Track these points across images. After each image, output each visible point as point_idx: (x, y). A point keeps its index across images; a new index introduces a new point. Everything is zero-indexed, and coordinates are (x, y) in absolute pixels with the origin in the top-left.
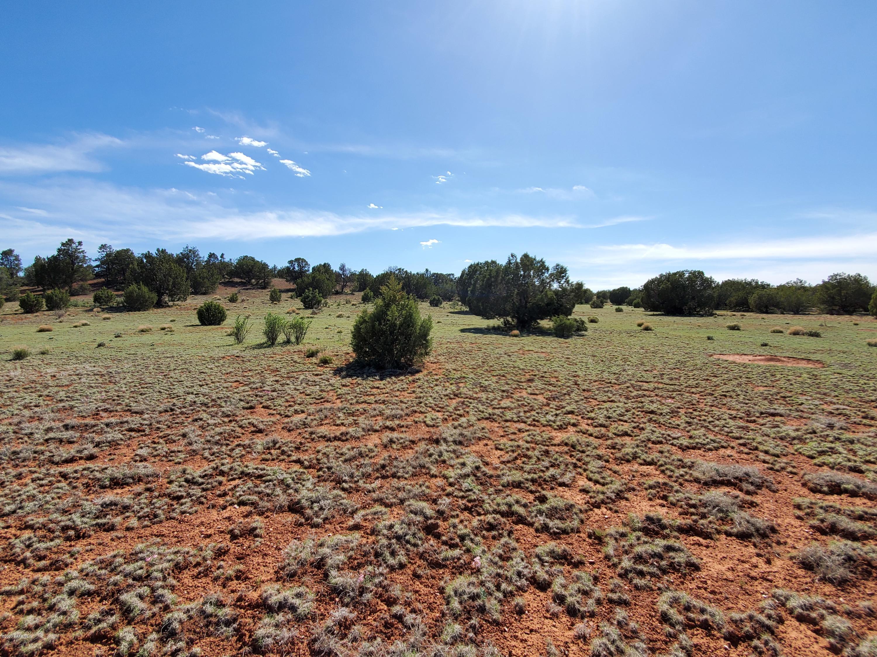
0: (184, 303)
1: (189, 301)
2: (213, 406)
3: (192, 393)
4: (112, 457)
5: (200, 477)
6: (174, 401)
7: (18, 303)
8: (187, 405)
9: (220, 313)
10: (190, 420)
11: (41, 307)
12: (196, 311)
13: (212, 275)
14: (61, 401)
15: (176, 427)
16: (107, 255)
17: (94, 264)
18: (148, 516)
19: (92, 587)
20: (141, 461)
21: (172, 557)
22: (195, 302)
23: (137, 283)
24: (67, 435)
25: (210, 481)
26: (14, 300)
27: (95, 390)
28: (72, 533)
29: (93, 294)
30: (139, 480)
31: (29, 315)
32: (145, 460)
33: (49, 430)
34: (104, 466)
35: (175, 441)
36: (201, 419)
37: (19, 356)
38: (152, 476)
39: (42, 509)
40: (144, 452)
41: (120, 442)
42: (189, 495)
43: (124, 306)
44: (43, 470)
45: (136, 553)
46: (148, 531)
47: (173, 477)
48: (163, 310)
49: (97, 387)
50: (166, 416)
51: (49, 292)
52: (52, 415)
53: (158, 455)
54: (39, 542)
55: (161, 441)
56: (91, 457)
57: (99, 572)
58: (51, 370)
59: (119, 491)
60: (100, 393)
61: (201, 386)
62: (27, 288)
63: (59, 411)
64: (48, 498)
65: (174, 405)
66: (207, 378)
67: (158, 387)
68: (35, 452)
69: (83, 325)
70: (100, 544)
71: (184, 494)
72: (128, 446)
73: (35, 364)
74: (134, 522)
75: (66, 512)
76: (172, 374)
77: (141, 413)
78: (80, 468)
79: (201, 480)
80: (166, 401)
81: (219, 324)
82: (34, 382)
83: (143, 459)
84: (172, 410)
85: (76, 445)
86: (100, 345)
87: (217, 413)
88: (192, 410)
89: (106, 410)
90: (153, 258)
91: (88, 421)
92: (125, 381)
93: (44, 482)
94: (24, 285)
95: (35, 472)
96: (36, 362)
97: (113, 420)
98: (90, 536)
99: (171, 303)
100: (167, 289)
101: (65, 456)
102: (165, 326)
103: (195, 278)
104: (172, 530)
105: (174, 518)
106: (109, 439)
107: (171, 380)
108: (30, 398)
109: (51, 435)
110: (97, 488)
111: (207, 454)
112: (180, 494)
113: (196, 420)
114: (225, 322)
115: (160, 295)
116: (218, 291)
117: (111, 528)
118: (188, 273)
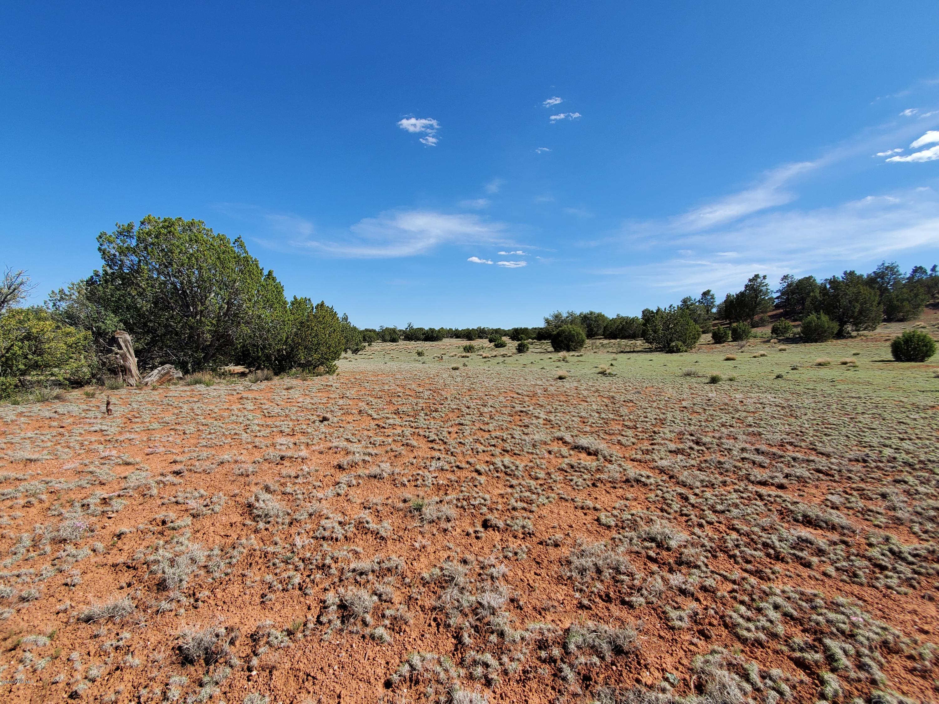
0: (871, 333)
1: (879, 330)
2: (921, 469)
3: (890, 447)
4: (802, 493)
5: (910, 553)
6: (867, 450)
7: (711, 335)
8: (884, 459)
9: (926, 346)
10: (889, 479)
11: (727, 338)
12: (888, 343)
13: (916, 295)
14: (750, 426)
15: (871, 482)
16: (789, 286)
17: (775, 295)
18: (846, 571)
19: (795, 613)
20: (832, 508)
21: (879, 630)
22: (887, 331)
23: (817, 312)
24: (759, 458)
25: (924, 564)
26: (707, 333)
27: (778, 421)
28: (772, 552)
29: (771, 326)
30: (833, 528)
31: (718, 345)
32: (837, 508)
33: (743, 450)
34: (795, 500)
35: (871, 499)
36: (906, 482)
37: (714, 380)
38: (849, 529)
39: (744, 518)
40: (835, 499)
41: (808, 481)
42: (894, 569)
43: (800, 337)
44: (742, 484)
45: (838, 605)
46: (847, 588)
47: (873, 540)
48: (844, 341)
49: (780, 419)
50: (859, 466)
51: (734, 325)
52: (744, 437)
53: (852, 508)
54: (745, 546)
55: (855, 493)
56: (781, 487)
57: (800, 602)
58: (739, 396)
59: (812, 530)
60: (784, 425)
61: (902, 440)
62: (717, 322)
63: (749, 434)
64: (749, 511)
65: (867, 455)
66: (909, 431)
67: (844, 430)
68: (735, 467)
69: (762, 355)
70: (798, 575)
71: (890, 567)
72: (817, 487)
73: (725, 388)
74: (831, 570)
75: (765, 530)
76: (860, 418)
77: (828, 456)
78: (773, 493)
79: (911, 559)
80: (855, 448)
81: (922, 360)
82: (726, 404)
83: (835, 507)
84: (865, 461)
85: (767, 471)
86: (778, 377)
87: (929, 480)
88: (892, 468)
89: (791, 444)
90: (839, 283)
91: (774, 450)
92: (806, 417)
93: (744, 495)
94: (716, 319)
95: (736, 484)
96: (727, 387)
97: (799, 455)
98: (787, 563)
99: (854, 334)
100: (851, 317)
101: (759, 478)
102: (848, 360)
103: (890, 301)
104: (876, 600)
105: (877, 588)
106: (798, 474)
107: (860, 425)
108: (726, 418)
109: (745, 455)
110: (790, 519)
111: (916, 528)
112: (884, 563)
113: (897, 481)
114: (932, 359)
115: (842, 323)
116: (922, 317)
117: (808, 565)
118: (881, 296)
